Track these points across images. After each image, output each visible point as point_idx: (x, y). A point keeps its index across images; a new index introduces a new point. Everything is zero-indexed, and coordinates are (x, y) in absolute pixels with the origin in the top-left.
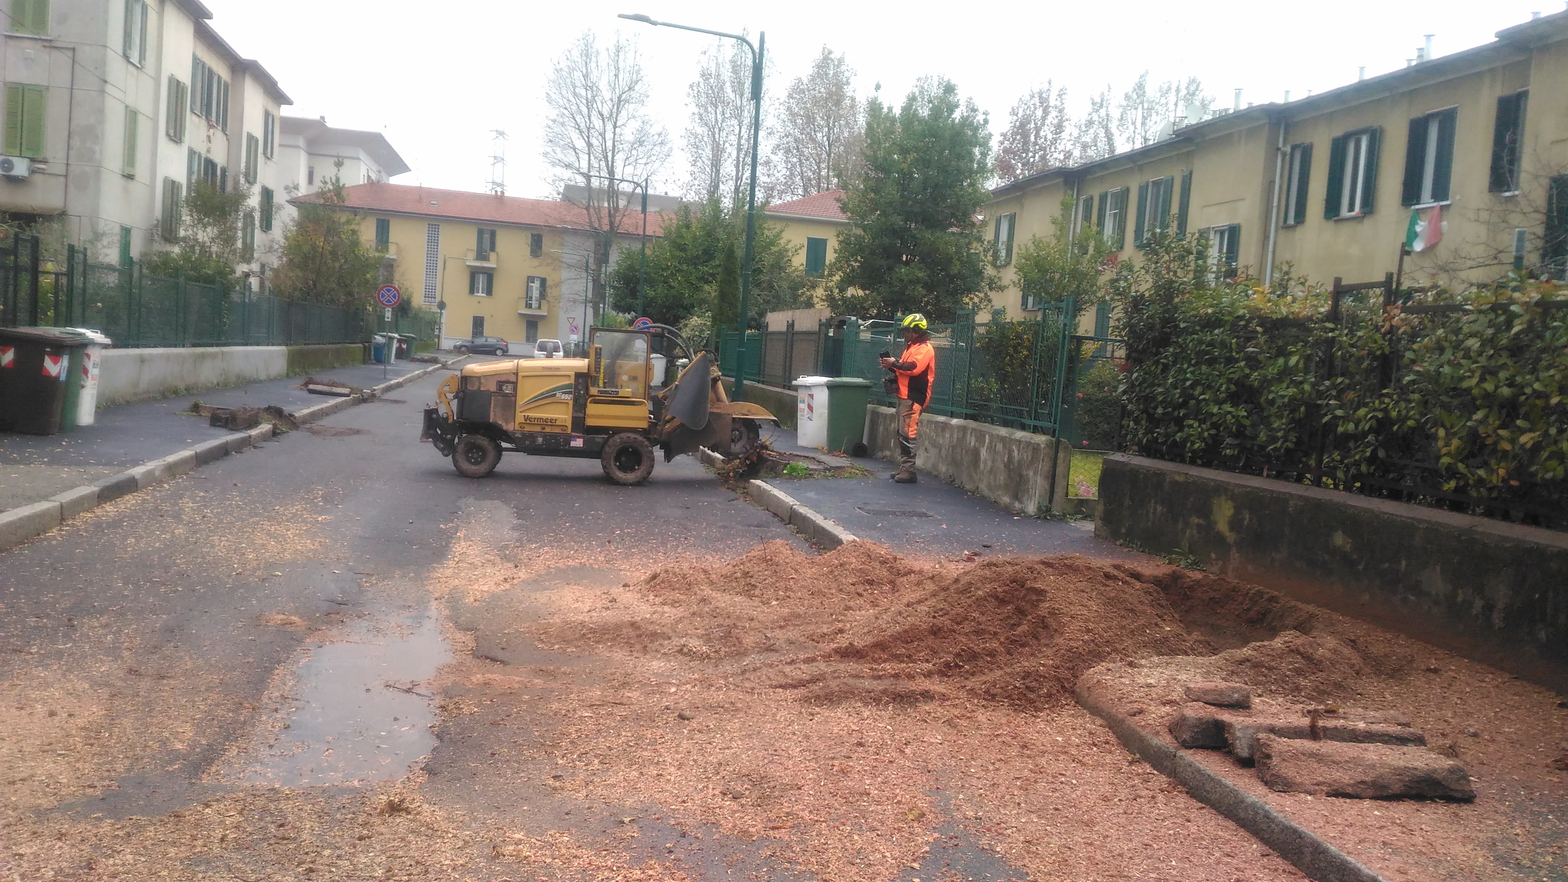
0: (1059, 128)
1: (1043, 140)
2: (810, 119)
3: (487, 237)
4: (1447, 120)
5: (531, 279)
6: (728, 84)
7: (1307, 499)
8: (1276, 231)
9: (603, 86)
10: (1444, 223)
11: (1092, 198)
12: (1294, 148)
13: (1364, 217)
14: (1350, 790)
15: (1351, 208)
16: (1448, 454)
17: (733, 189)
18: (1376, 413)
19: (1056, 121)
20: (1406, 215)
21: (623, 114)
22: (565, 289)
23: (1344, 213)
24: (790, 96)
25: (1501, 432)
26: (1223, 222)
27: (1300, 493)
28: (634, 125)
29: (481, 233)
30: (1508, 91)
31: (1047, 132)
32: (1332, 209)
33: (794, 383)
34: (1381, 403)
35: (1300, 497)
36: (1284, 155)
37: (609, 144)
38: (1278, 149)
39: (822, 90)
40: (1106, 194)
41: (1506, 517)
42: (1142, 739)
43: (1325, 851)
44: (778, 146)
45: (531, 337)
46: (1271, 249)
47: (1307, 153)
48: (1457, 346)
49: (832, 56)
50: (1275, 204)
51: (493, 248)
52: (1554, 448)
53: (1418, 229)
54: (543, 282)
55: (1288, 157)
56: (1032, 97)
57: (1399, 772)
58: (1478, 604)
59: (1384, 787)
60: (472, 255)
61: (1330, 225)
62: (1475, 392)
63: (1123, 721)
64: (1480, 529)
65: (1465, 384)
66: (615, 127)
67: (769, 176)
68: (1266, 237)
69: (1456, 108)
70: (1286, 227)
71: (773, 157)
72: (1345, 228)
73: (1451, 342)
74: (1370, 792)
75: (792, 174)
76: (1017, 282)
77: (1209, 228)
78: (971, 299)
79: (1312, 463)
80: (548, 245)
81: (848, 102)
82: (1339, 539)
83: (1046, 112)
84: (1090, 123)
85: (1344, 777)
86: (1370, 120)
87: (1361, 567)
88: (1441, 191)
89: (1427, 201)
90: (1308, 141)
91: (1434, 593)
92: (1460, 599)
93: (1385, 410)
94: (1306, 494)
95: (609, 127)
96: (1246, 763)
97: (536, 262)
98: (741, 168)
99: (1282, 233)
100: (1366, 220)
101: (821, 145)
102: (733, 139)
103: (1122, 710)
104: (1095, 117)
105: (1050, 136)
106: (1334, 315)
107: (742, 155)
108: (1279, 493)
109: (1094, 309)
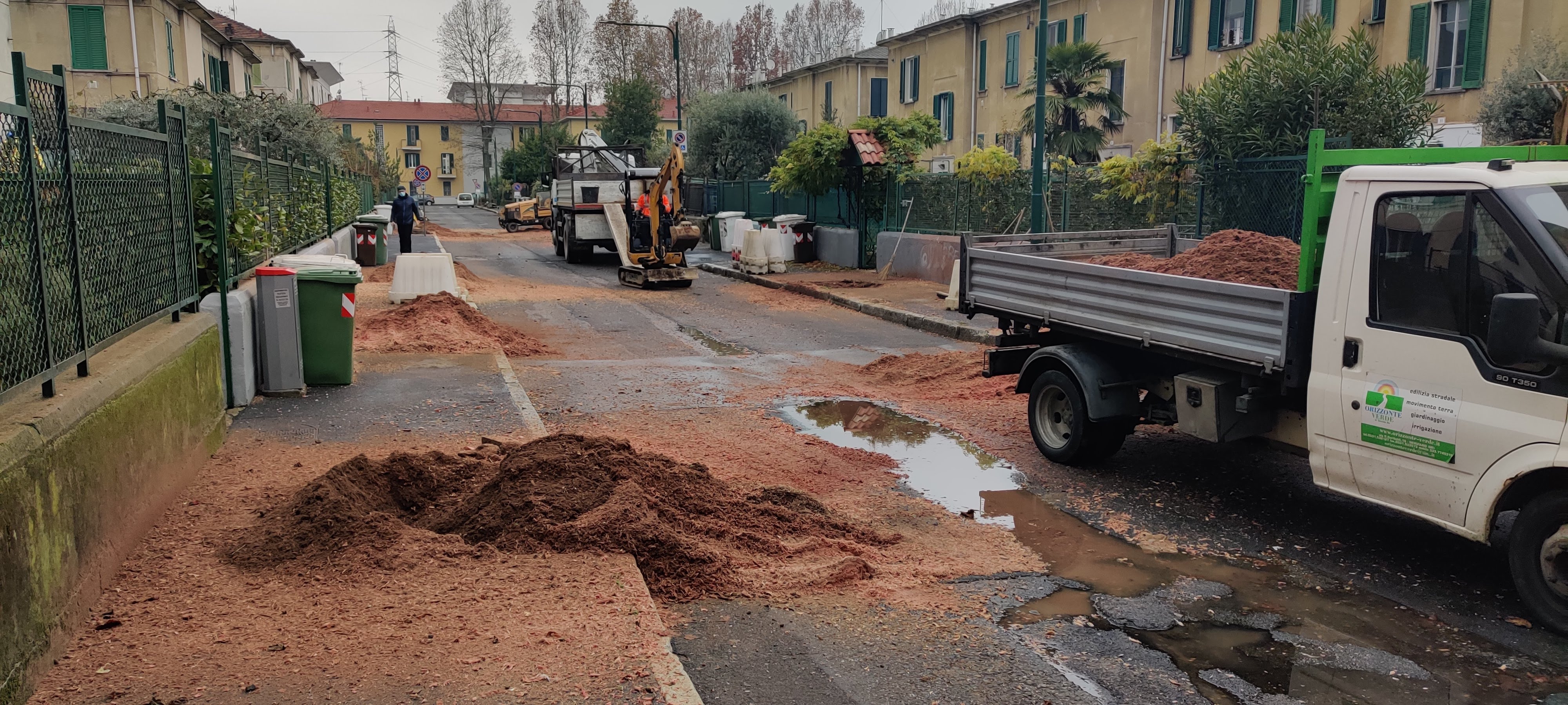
3: (413, 130)
5: (444, 155)
6: (556, 25)
9: (479, 33)
21: (493, 48)
22: (466, 160)
28: (500, 52)
29: (409, 128)
37: (486, 69)
45: (447, 193)
51: (417, 138)
54: (451, 156)
60: (405, 143)
66: (488, 56)
80: (452, 133)
95: (484, 56)
97: (447, 144)
102: (563, 58)
107: (570, 67)
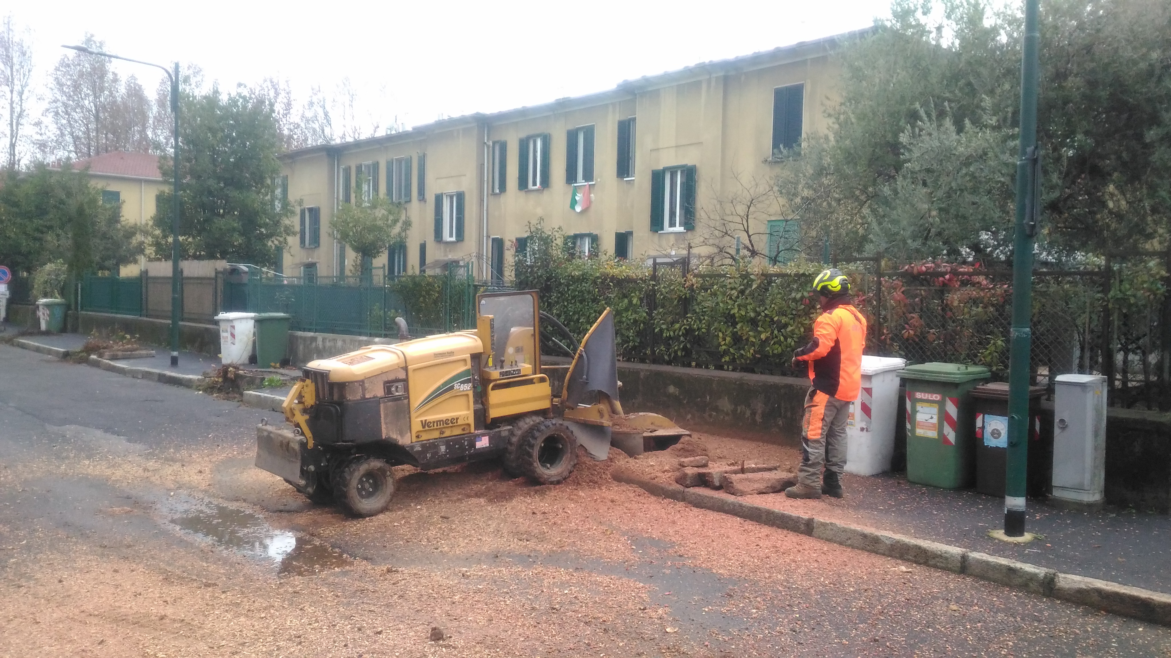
0: (288, 106)
1: (276, 114)
2: (76, 87)
4: (589, 133)
7: (651, 371)
8: (487, 196)
10: (592, 195)
11: (350, 167)
12: (494, 143)
13: (543, 190)
14: (764, 491)
15: (534, 184)
16: (725, 344)
17: (8, 146)
18: (685, 326)
19: (285, 101)
20: (570, 189)
23: (531, 186)
24: (57, 69)
25: (751, 333)
26: (452, 189)
27: (647, 368)
30: (623, 118)
31: (279, 107)
32: (523, 184)
33: (216, 318)
34: (687, 321)
35: (647, 370)
36: (488, 147)
38: (485, 143)
39: (87, 65)
40: (361, 166)
41: (753, 371)
42: (663, 489)
43: (773, 513)
44: (47, 110)
46: (485, 209)
47: (503, 147)
48: (724, 294)
49: (93, 38)
50: (485, 179)
52: (776, 340)
53: (577, 198)
55: (491, 149)
56: (265, 81)
57: (778, 481)
58: (748, 413)
59: (775, 487)
61: (522, 194)
62: (737, 315)
63: (649, 482)
64: (746, 378)
65: (732, 312)
67: (41, 134)
68: (482, 200)
69: (594, 125)
70: (494, 194)
71: (43, 119)
72: (532, 196)
73: (721, 292)
74: (771, 490)
75: (62, 135)
76: (331, 233)
77: (442, 194)
78: (273, 242)
79: (648, 352)
81: (110, 76)
82: (672, 389)
83: (277, 94)
84: (311, 104)
85: (761, 486)
86: (542, 129)
87: (685, 402)
88: (588, 175)
89: (581, 182)
90: (503, 139)
91: (725, 410)
92: (739, 411)
93: (689, 325)
94: (650, 368)
96: (718, 488)
98: (14, 127)
99: (491, 198)
100: (545, 192)
101: (89, 111)
103: (646, 478)
104: (315, 99)
105: (281, 112)
106: (654, 277)
108: (634, 369)
109: (386, 253)
